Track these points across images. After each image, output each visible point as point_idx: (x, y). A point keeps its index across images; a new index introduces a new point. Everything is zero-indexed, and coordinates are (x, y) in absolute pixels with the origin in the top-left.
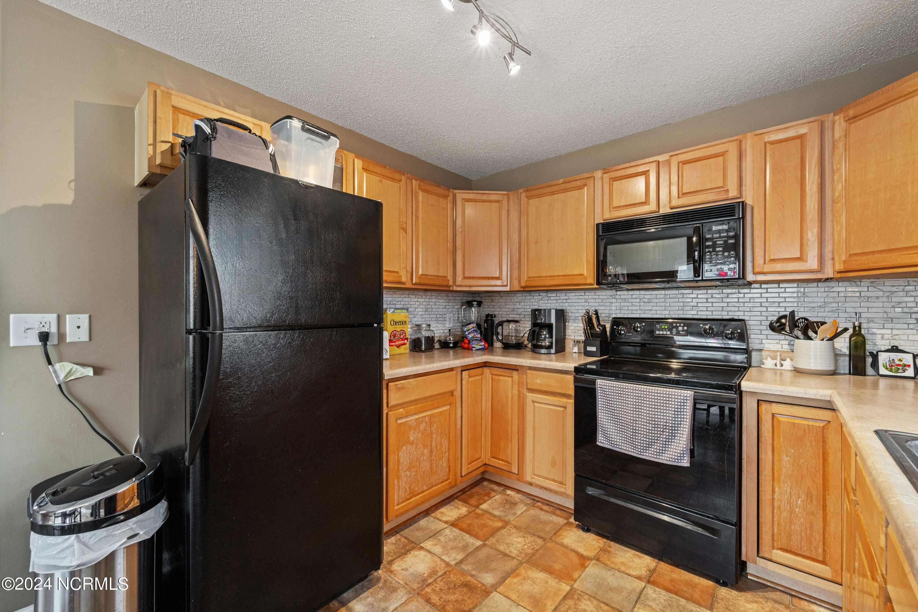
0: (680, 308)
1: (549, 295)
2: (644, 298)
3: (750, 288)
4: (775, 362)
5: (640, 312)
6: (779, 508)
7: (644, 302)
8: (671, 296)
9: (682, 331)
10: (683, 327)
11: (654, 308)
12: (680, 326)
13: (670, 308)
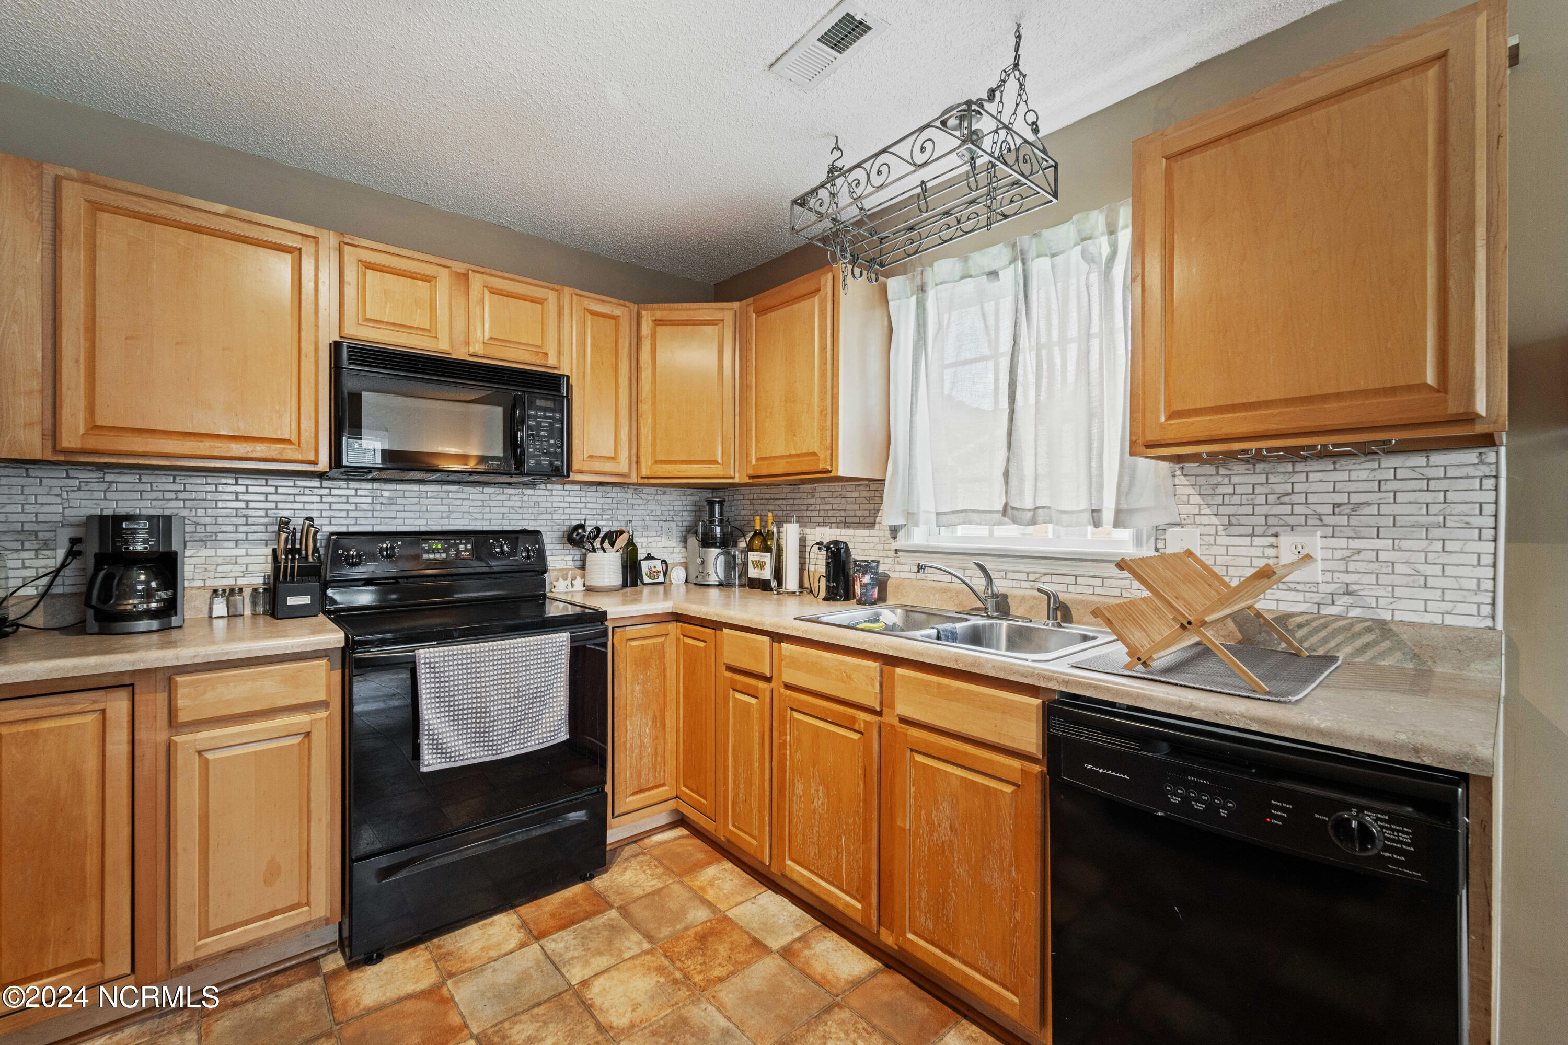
0: (444, 514)
1: (108, 478)
2: (382, 496)
3: (535, 489)
4: (566, 582)
5: (374, 521)
6: (632, 745)
7: (382, 504)
8: (429, 494)
9: (464, 551)
10: (465, 544)
11: (400, 515)
12: (461, 543)
13: (428, 515)
